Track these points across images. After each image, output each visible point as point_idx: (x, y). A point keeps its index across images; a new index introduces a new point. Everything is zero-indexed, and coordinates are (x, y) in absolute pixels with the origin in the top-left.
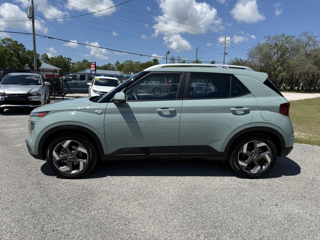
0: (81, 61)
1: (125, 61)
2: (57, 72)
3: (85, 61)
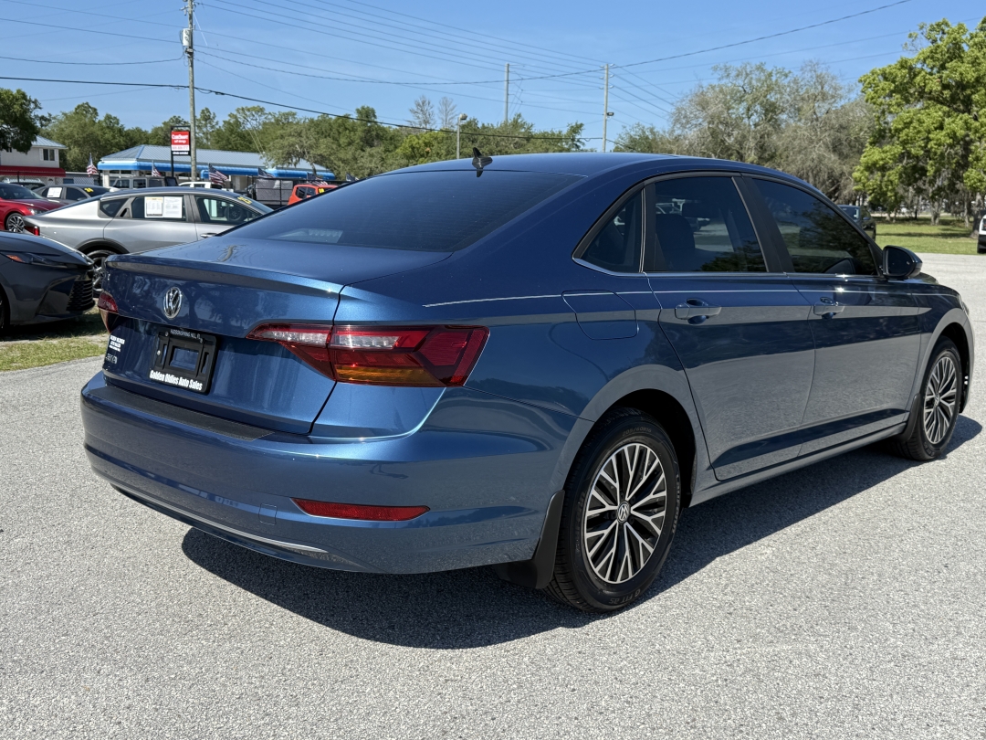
1: (238, 110)
2: (53, 159)
3: (85, 110)
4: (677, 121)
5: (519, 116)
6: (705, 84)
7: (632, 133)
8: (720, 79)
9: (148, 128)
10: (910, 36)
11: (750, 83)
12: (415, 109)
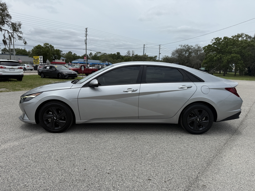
0: (67, 52)
1: (96, 53)
2: (64, 61)
3: (70, 53)
4: (172, 55)
5: (145, 54)
6: (178, 48)
7: (164, 57)
8: (180, 47)
9: (81, 56)
10: (212, 40)
11: (186, 48)
12: (127, 52)
